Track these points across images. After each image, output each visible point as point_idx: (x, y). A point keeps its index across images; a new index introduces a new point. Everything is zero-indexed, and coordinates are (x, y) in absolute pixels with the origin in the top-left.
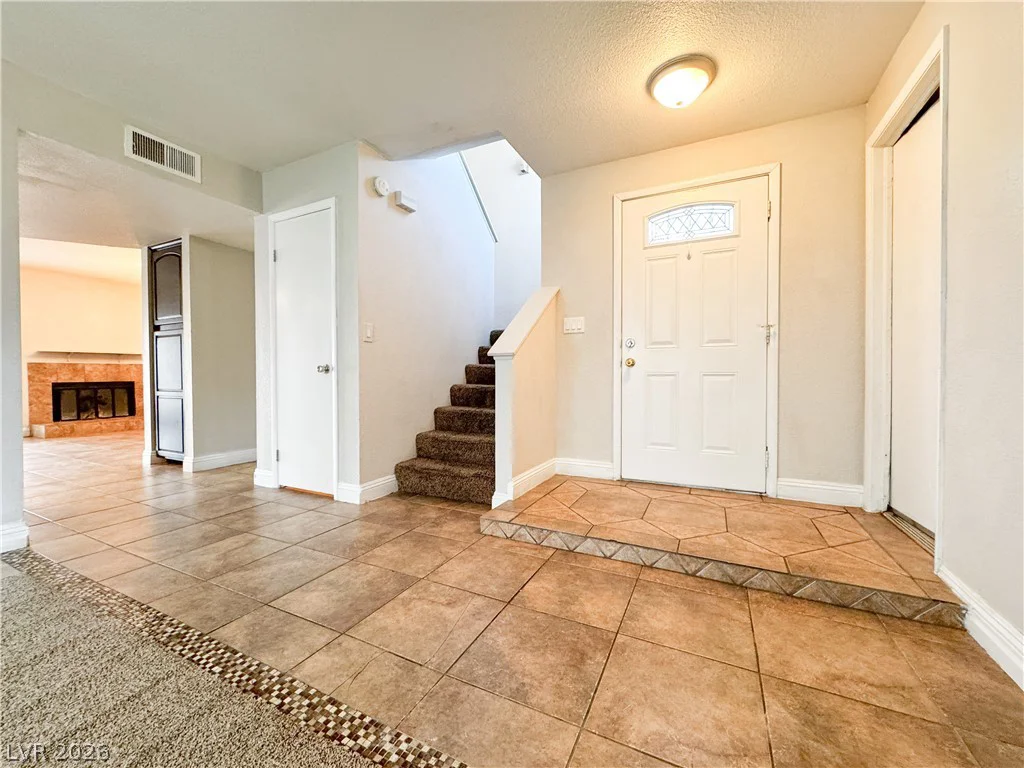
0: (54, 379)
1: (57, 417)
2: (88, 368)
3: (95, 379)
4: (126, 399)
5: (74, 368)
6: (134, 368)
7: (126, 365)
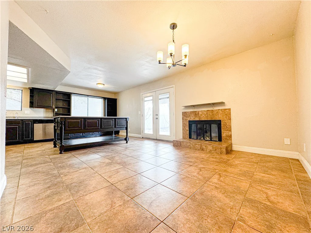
0: (189, 119)
1: (190, 137)
2: (200, 113)
3: (203, 118)
4: (217, 130)
5: (196, 114)
6: (221, 112)
7: (216, 110)
